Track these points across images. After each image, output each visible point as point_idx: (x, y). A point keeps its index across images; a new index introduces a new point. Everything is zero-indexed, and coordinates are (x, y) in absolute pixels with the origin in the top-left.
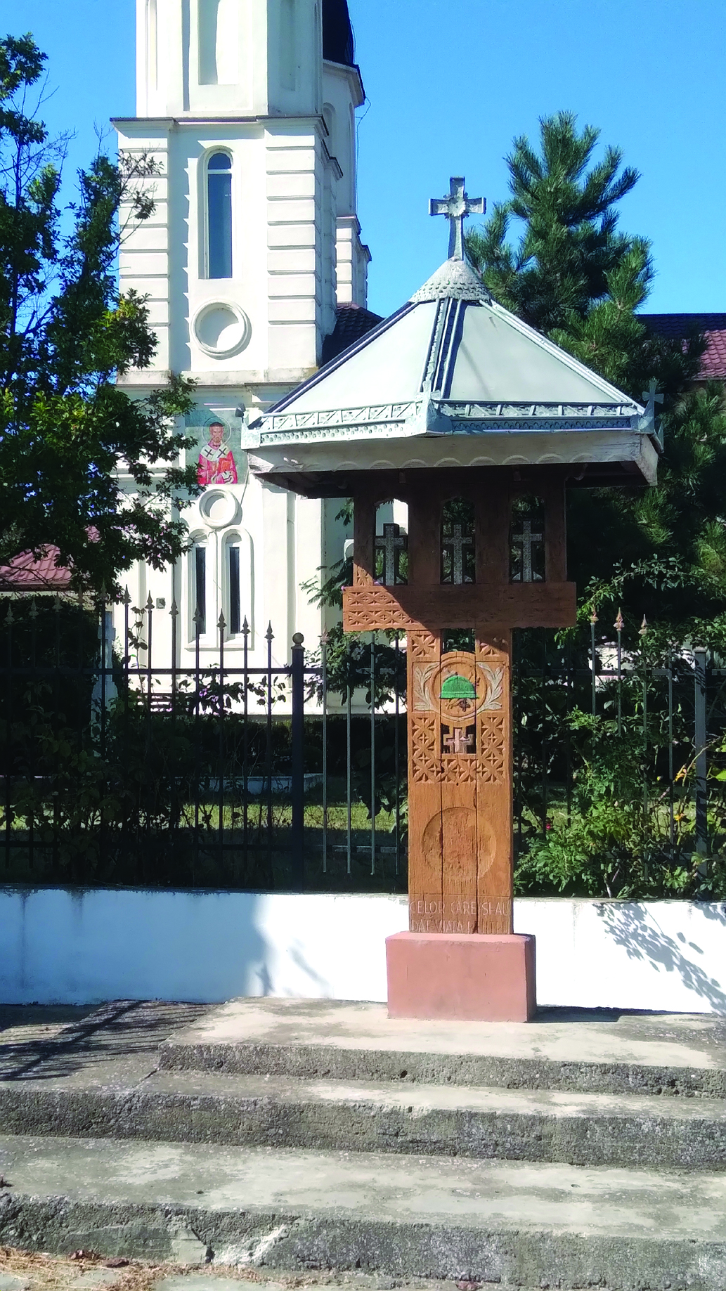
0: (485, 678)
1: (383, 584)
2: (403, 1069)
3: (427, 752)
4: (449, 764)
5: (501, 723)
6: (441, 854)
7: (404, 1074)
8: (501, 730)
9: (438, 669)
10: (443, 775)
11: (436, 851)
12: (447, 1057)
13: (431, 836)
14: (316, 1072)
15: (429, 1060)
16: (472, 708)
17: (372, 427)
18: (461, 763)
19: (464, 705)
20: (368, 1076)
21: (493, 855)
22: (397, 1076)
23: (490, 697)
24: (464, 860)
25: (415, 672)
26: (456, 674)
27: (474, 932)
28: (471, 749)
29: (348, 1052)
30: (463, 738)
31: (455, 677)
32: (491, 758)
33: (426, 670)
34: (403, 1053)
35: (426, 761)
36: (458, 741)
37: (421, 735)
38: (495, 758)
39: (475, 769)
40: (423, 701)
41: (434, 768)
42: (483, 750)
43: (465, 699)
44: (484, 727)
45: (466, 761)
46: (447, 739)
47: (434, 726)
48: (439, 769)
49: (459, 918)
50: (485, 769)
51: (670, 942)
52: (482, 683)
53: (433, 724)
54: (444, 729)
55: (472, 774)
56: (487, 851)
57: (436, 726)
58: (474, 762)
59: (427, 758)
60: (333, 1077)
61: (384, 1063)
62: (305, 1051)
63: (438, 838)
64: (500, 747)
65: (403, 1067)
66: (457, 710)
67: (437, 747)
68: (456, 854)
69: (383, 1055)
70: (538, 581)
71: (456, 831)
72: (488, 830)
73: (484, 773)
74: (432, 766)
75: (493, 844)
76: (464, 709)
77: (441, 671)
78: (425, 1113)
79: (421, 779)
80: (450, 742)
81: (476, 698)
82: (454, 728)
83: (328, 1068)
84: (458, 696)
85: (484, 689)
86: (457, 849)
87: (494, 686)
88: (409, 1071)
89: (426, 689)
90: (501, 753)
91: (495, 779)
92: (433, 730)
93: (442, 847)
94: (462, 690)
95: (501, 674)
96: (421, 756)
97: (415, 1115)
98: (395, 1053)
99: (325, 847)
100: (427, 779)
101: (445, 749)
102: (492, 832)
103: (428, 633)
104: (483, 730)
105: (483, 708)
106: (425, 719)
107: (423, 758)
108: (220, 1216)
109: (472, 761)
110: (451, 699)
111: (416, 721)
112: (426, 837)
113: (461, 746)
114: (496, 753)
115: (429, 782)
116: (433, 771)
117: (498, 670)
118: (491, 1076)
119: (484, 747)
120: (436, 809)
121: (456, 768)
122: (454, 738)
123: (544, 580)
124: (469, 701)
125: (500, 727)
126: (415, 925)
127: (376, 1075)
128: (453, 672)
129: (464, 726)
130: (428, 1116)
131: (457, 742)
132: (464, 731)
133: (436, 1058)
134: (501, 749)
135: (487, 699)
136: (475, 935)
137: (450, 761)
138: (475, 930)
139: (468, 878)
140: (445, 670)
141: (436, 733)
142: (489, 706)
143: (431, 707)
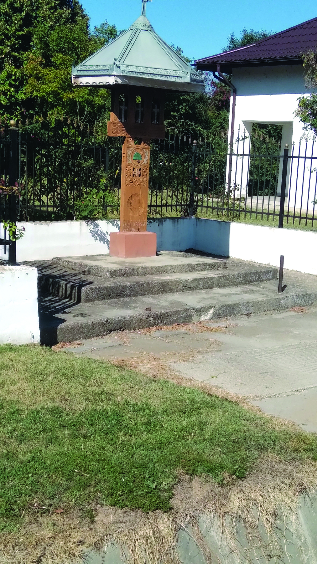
1: (121, 121)
3: (129, 176)
5: (147, 168)
6: (131, 208)
7: (164, 272)
8: (147, 170)
9: (133, 150)
10: (133, 184)
11: (129, 207)
14: (146, 274)
15: (170, 267)
16: (141, 163)
21: (143, 208)
23: (145, 160)
24: (136, 210)
25: (127, 151)
27: (138, 231)
31: (137, 153)
33: (130, 150)
36: (137, 173)
37: (128, 171)
40: (129, 160)
44: (143, 169)
45: (139, 179)
52: (143, 155)
54: (134, 169)
55: (140, 183)
57: (132, 168)
62: (143, 268)
63: (130, 203)
64: (147, 175)
65: (164, 270)
66: (137, 163)
67: (132, 175)
68: (134, 208)
69: (160, 267)
70: (158, 124)
71: (135, 201)
73: (142, 183)
75: (143, 205)
76: (139, 163)
80: (135, 173)
81: (142, 160)
82: (136, 169)
83: (149, 272)
85: (144, 157)
86: (135, 206)
87: (146, 156)
89: (130, 156)
90: (147, 177)
91: (145, 185)
93: (131, 206)
94: (139, 157)
97: (190, 281)
101: (133, 175)
102: (143, 201)
103: (131, 138)
105: (143, 163)
106: (129, 166)
115: (129, 186)
116: (130, 182)
119: (143, 175)
120: (131, 194)
121: (136, 182)
123: (159, 124)
124: (140, 161)
126: (124, 230)
127: (159, 273)
128: (136, 151)
129: (139, 168)
132: (138, 170)
137: (135, 179)
139: (137, 215)
141: (132, 170)
142: (145, 162)
143: (131, 162)
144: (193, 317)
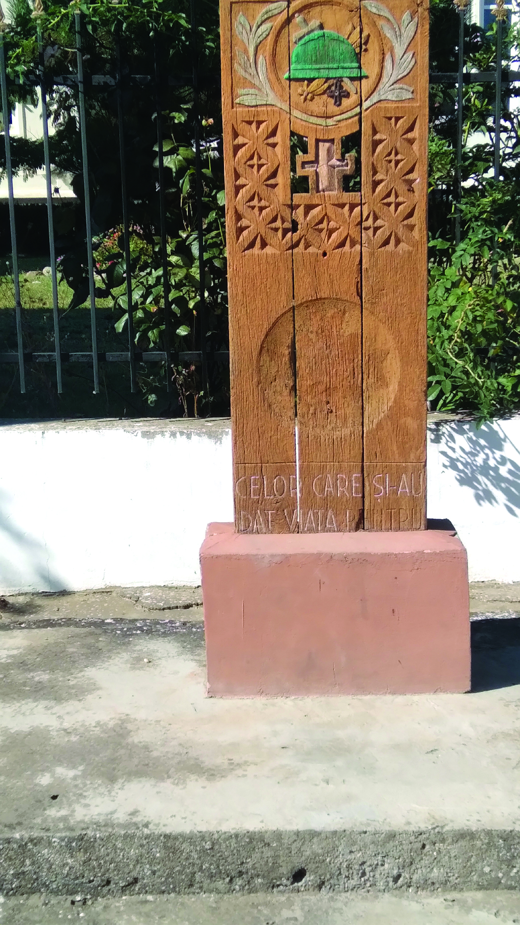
0: (381, 37)
2: (298, 866)
4: (306, 214)
6: (294, 388)
7: (299, 875)
11: (283, 383)
12: (392, 836)
13: (273, 354)
14: (108, 882)
15: (354, 843)
18: (331, 211)
19: (337, 92)
20: (221, 884)
22: (284, 881)
23: (391, 73)
24: (337, 397)
25: (235, 24)
26: (321, 27)
27: (357, 529)
30: (334, 162)
31: (320, 32)
34: (297, 833)
35: (261, 209)
36: (325, 167)
38: (400, 199)
39: (360, 223)
40: (253, 86)
41: (278, 224)
42: (376, 184)
43: (340, 80)
46: (304, 164)
47: (277, 139)
48: (288, 225)
49: (330, 503)
50: (379, 222)
53: (273, 133)
56: (382, 381)
57: (282, 138)
58: (357, 209)
59: (263, 203)
60: (145, 890)
61: (256, 856)
63: (286, 359)
65: (298, 863)
66: (323, 103)
67: (283, 179)
68: (321, 388)
69: (254, 840)
71: (320, 344)
72: (385, 339)
74: (274, 220)
75: (393, 367)
77: (289, 20)
79: (252, 245)
80: (309, 170)
82: (318, 141)
83: (134, 874)
84: (324, 73)
86: (326, 379)
88: (311, 866)
89: (261, 59)
92: (274, 145)
95: (412, 27)
96: (252, 199)
98: (278, 835)
100: (264, 245)
101: (300, 185)
102: (391, 344)
104: (376, 144)
107: (255, 202)
109: (352, 207)
111: (242, 127)
112: (265, 357)
113: (331, 177)
114: (402, 188)
122: (316, 161)
125: (410, 135)
127: (239, 882)
128: (314, 23)
129: (338, 136)
131: (323, 169)
132: (337, 148)
134: (410, 183)
135: (385, 79)
136: (360, 534)
138: (359, 525)
139: (346, 431)
140: (298, 19)
141: (281, 153)
142: (388, 92)
143: (272, 99)
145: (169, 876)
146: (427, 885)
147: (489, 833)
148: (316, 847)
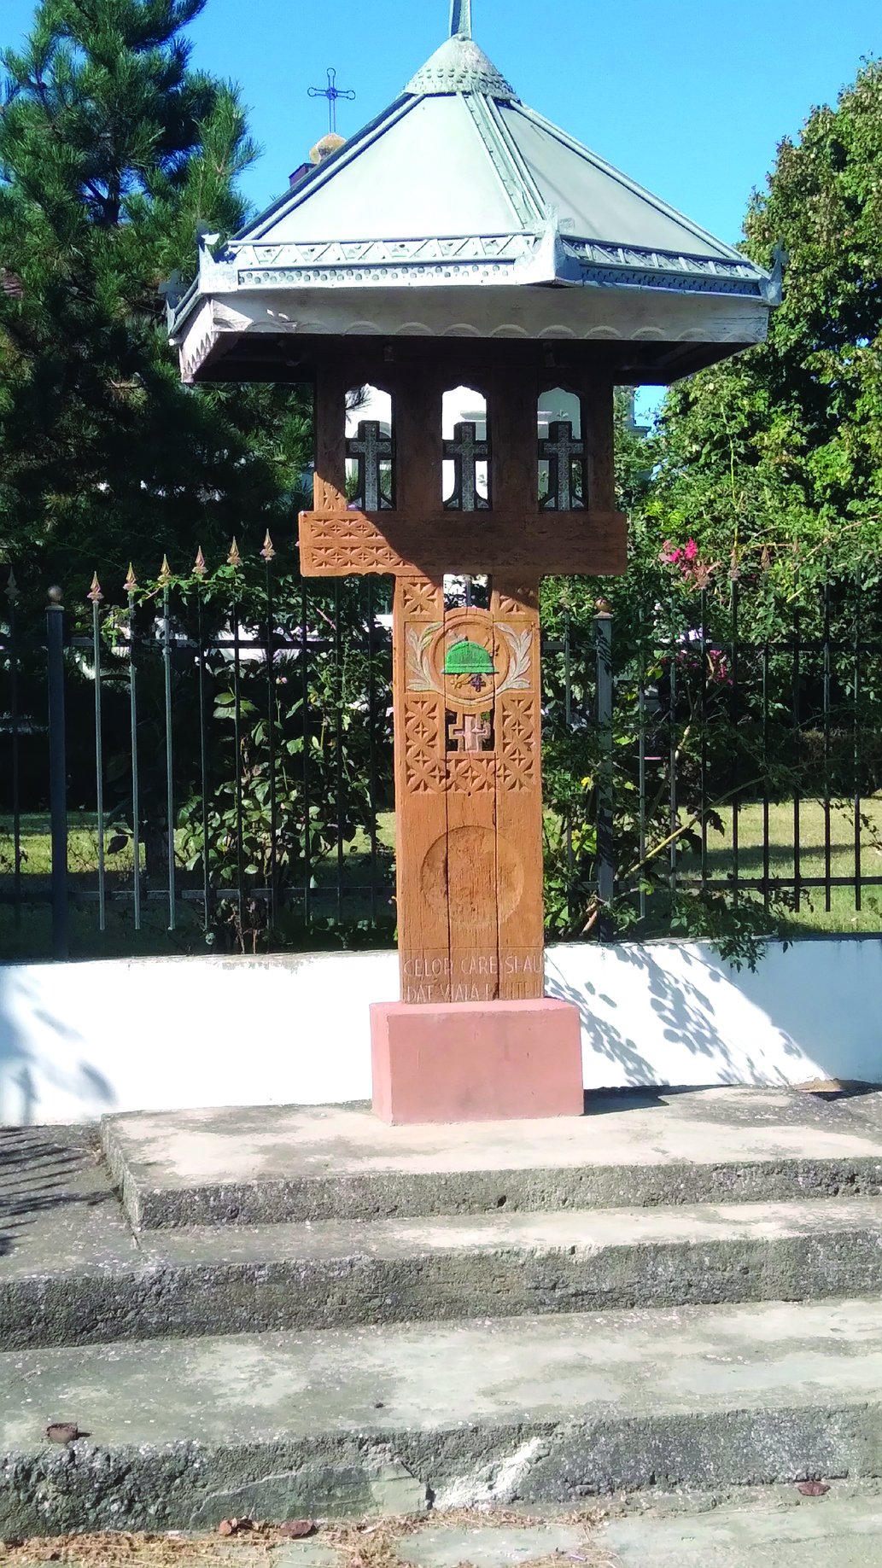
0: (508, 647)
1: (362, 509)
2: (501, 1194)
3: (427, 749)
4: (456, 766)
5: (529, 708)
6: (447, 892)
7: (501, 1202)
8: (529, 717)
9: (441, 631)
10: (449, 781)
11: (438, 889)
12: (561, 1171)
13: (431, 867)
14: (378, 1210)
15: (537, 1177)
16: (489, 687)
17: (451, 269)
18: (474, 764)
19: (478, 683)
20: (452, 1209)
21: (520, 890)
22: (492, 1205)
23: (514, 671)
24: (478, 899)
25: (407, 637)
26: (467, 639)
27: (494, 998)
28: (488, 744)
29: (422, 1178)
30: (476, 730)
31: (464, 643)
32: (516, 756)
33: (423, 633)
34: (501, 1172)
35: (425, 762)
36: (470, 734)
37: (418, 726)
38: (522, 756)
39: (495, 772)
40: (420, 678)
41: (437, 772)
42: (505, 745)
43: (480, 674)
44: (506, 713)
45: (482, 760)
46: (455, 730)
47: (436, 713)
48: (444, 774)
49: (474, 979)
50: (508, 772)
51: (576, 995)
52: (502, 653)
53: (433, 710)
54: (450, 718)
55: (490, 779)
56: (511, 886)
57: (439, 714)
58: (492, 763)
59: (426, 758)
60: (402, 1214)
61: (474, 1188)
63: (442, 870)
64: (529, 740)
65: (501, 1192)
66: (467, 690)
67: (440, 742)
68: (467, 892)
69: (473, 1177)
70: (578, 509)
71: (466, 860)
72: (514, 856)
73: (505, 777)
74: (434, 769)
75: (519, 875)
76: (478, 690)
77: (444, 634)
78: (594, 1252)
79: (417, 788)
80: (458, 734)
81: (493, 674)
82: (464, 715)
83: (395, 1203)
84: (469, 670)
85: (505, 660)
86: (469, 885)
87: (520, 656)
88: (510, 1195)
89: (425, 659)
90: (529, 750)
91: (521, 786)
92: (434, 718)
93: (447, 882)
94: (475, 661)
95: (528, 640)
96: (418, 755)
97: (579, 1257)
98: (488, 1174)
99: (101, 893)
100: (426, 787)
101: (452, 745)
102: (517, 860)
103: (426, 580)
104: (505, 718)
105: (504, 687)
106: (424, 702)
107: (420, 758)
108: (441, 1438)
109: (489, 761)
110: (459, 674)
111: (411, 705)
112: (426, 869)
113: (473, 739)
114: (524, 748)
115: (429, 791)
116: (435, 777)
117: (524, 633)
118: (621, 1193)
119: (507, 741)
120: (441, 831)
121: (467, 772)
122: (464, 729)
123: (586, 509)
124: (484, 678)
125: (528, 712)
126: (412, 993)
127: (463, 1206)
128: (461, 636)
129: (478, 713)
130: (600, 1257)
131: (468, 735)
132: (478, 720)
133: (546, 1175)
134: (529, 745)
135: (510, 674)
136: (496, 1001)
137: (458, 761)
138: (496, 995)
139: (485, 924)
140: (451, 633)
141: (439, 722)
142: (513, 683)
143: (432, 686)
144: (374, 1486)
145: (419, 1203)
146: (584, 1205)
147: (622, 1168)
148: (513, 1181)
